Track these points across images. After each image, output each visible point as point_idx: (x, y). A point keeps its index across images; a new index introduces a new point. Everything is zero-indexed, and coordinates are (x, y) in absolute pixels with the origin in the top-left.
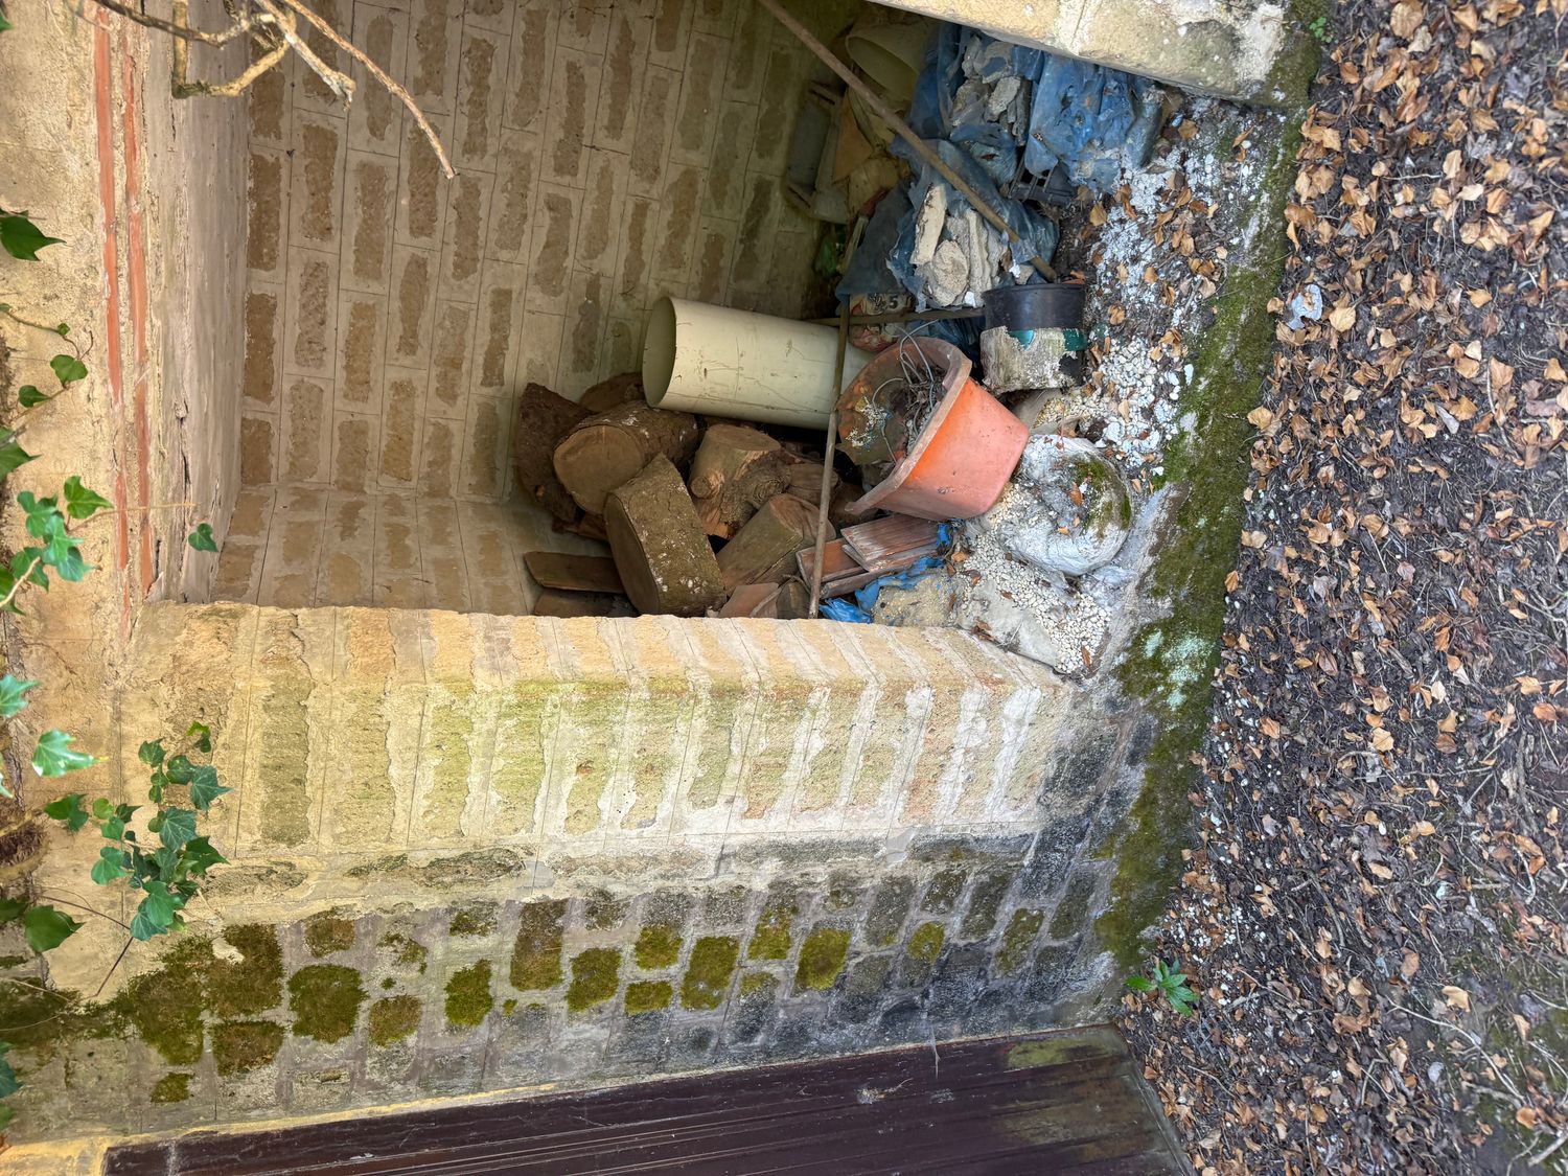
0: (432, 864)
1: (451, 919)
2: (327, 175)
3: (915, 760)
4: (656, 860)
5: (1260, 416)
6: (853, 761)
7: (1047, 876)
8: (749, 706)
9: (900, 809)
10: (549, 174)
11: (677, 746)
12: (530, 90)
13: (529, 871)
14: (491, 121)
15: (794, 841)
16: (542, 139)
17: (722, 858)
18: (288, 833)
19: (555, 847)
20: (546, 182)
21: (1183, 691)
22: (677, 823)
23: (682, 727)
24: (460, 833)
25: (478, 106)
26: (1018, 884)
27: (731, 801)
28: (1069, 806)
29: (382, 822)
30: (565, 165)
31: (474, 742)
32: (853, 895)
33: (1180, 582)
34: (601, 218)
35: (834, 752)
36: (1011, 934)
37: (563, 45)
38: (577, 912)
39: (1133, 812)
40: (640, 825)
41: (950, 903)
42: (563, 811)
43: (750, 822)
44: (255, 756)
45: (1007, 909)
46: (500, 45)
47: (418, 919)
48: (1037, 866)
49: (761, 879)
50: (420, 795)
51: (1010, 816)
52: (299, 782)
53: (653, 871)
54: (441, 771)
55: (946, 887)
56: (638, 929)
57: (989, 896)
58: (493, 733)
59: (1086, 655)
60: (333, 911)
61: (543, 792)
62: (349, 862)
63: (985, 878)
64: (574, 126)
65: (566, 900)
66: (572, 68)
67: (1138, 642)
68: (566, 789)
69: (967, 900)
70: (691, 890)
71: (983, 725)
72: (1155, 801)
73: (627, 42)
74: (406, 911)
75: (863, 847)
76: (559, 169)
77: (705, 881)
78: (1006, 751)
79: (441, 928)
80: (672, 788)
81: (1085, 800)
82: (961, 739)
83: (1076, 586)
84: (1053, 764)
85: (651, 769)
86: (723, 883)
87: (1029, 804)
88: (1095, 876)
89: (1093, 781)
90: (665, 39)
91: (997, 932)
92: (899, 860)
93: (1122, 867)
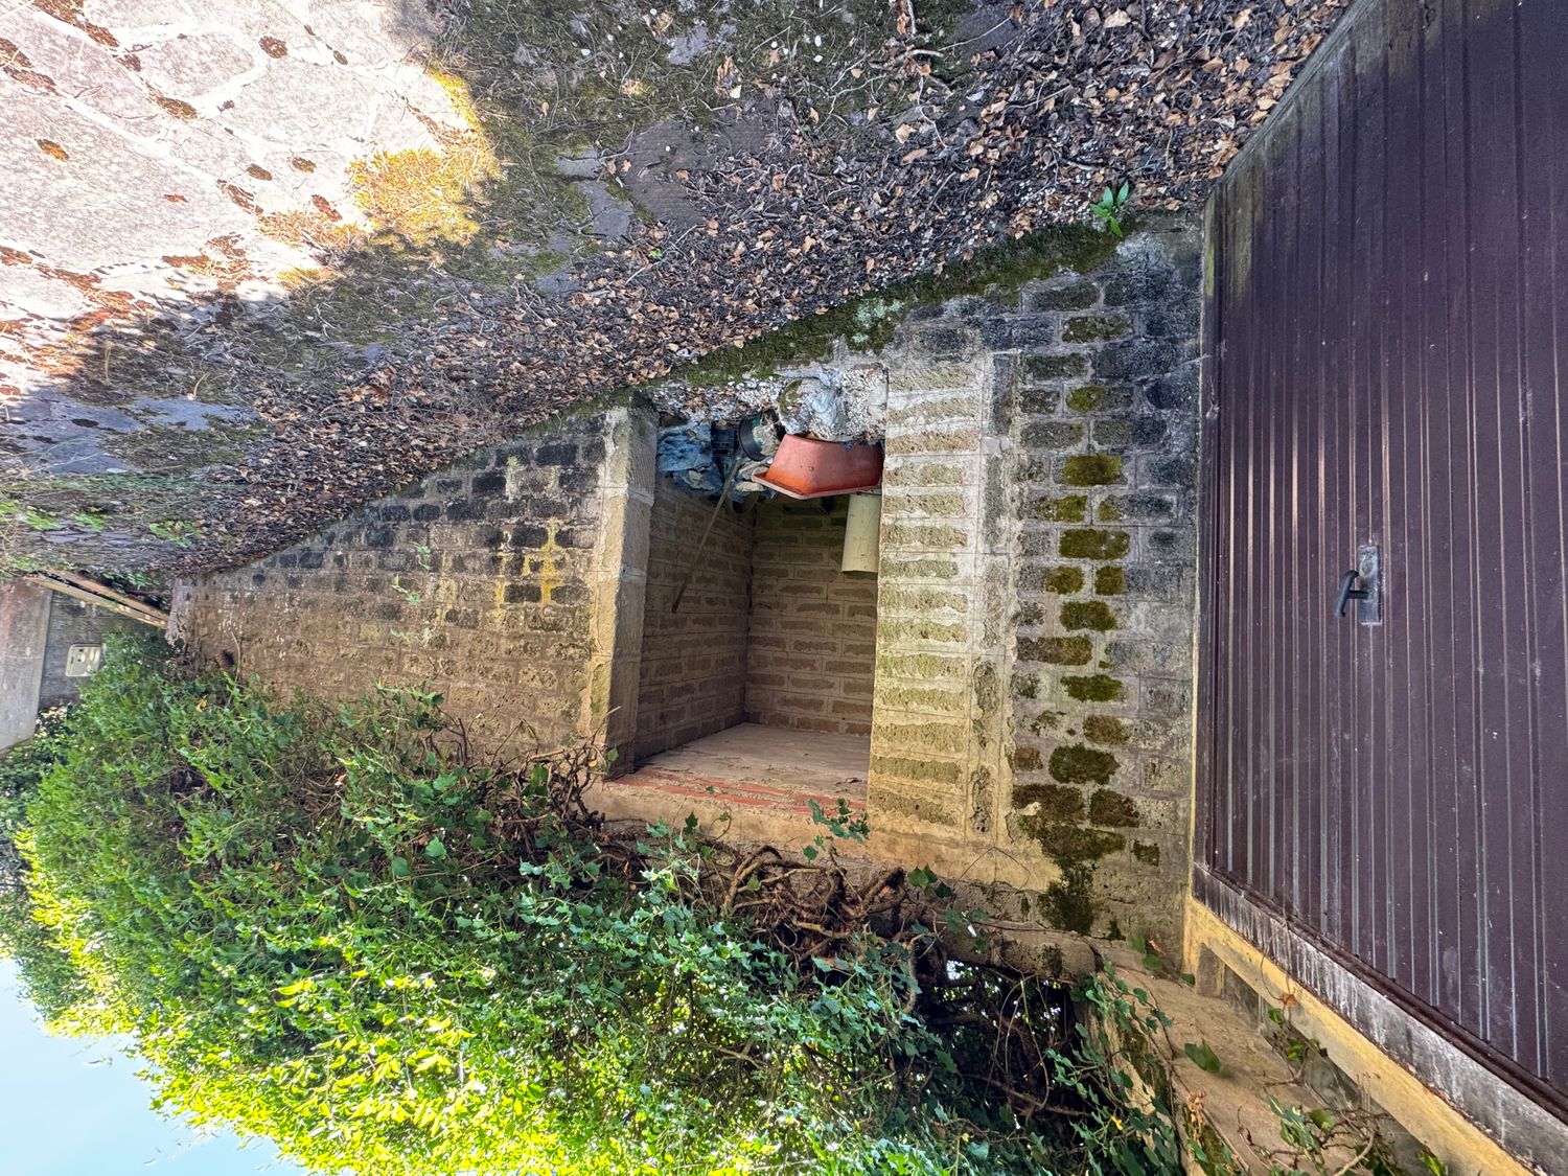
0: (982, 707)
1: (1023, 699)
2: (849, 705)
3: (933, 453)
4: (992, 592)
6: (931, 490)
7: (1032, 332)
9: (967, 452)
10: (840, 616)
12: (809, 626)
13: (992, 659)
14: (823, 641)
15: (984, 513)
16: (827, 620)
17: (993, 553)
18: (953, 773)
19: (976, 647)
20: (843, 618)
21: (891, 304)
22: (967, 582)
23: (903, 588)
24: (962, 693)
25: (818, 646)
26: (1039, 351)
27: (954, 555)
28: (972, 341)
29: (950, 731)
30: (835, 610)
31: (904, 687)
32: (1033, 463)
33: (825, 340)
34: (855, 593)
35: (923, 505)
36: (1089, 336)
38: (1027, 631)
39: (981, 294)
40: (966, 602)
41: (1048, 394)
42: (952, 644)
43: (969, 540)
44: (907, 781)
45: (1061, 349)
47: (1020, 715)
48: (1022, 342)
49: (1011, 525)
50: (935, 712)
51: (980, 378)
52: (922, 765)
53: (1001, 592)
54: (921, 701)
55: (1033, 401)
56: (1046, 594)
57: (1045, 367)
58: (900, 679)
59: (872, 372)
60: (1009, 757)
61: (939, 654)
62: (975, 746)
63: (1029, 377)
64: (820, 607)
65: (1018, 638)
66: (799, 610)
67: (861, 348)
68: (938, 643)
69: (1049, 382)
70: (1018, 567)
71: (911, 420)
72: (972, 282)
74: (1013, 722)
75: (993, 467)
76: (837, 612)
77: (1011, 560)
78: (930, 398)
79: (1029, 703)
80: (942, 588)
81: (968, 331)
82: (919, 429)
83: (839, 392)
84: (941, 364)
85: (929, 601)
86: (1014, 549)
87: (971, 368)
88: (1036, 296)
89: (954, 333)
90: (784, 574)
91: (1083, 349)
92: (1007, 441)
93: (1030, 278)
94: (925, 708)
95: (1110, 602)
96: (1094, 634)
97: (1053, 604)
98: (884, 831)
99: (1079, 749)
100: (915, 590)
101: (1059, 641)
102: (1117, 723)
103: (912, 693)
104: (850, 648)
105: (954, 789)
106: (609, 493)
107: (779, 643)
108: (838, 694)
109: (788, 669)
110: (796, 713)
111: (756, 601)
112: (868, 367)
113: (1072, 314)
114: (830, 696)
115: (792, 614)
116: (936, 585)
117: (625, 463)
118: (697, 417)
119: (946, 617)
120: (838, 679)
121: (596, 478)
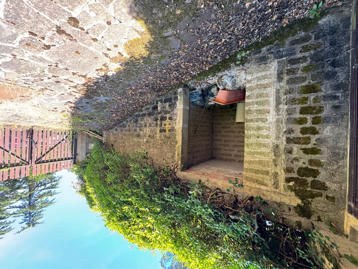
0: (275, 156)
1: (288, 154)
2: (239, 155)
3: (259, 90)
4: (278, 126)
6: (259, 99)
7: (289, 52)
9: (270, 88)
12: (228, 136)
13: (278, 143)
15: (275, 104)
16: (232, 134)
17: (278, 115)
18: (267, 173)
19: (273, 140)
20: (237, 134)
21: (246, 52)
22: (270, 123)
23: (252, 126)
24: (269, 152)
25: (230, 141)
26: (292, 57)
27: (266, 116)
28: (271, 58)
29: (266, 162)
31: (253, 151)
32: (290, 89)
33: (229, 64)
34: (239, 128)
35: (257, 103)
36: (309, 50)
38: (289, 136)
39: (273, 44)
40: (270, 128)
41: (295, 69)
42: (266, 139)
43: (271, 112)
44: (254, 175)
45: (299, 55)
47: (287, 158)
48: (286, 56)
49: (284, 107)
50: (261, 157)
51: (273, 68)
52: (258, 170)
53: (281, 125)
54: (258, 154)
55: (290, 72)
56: (295, 125)
57: (294, 61)
58: (251, 149)
59: (241, 71)
60: (284, 170)
61: (262, 142)
62: (274, 166)
63: (289, 65)
65: (286, 138)
66: (225, 132)
67: (239, 65)
68: (262, 139)
69: (295, 66)
70: (286, 118)
71: (253, 82)
72: (270, 41)
74: (285, 160)
75: (278, 92)
76: (235, 133)
77: (284, 116)
78: (258, 75)
79: (290, 155)
80: (263, 125)
81: (269, 55)
82: (255, 84)
83: (233, 77)
84: (261, 66)
85: (259, 128)
86: (284, 113)
87: (270, 65)
88: (290, 41)
89: (265, 57)
90: (221, 124)
91: (307, 54)
92: (282, 84)
93: (288, 37)
94: (259, 156)
95: (317, 127)
96: (311, 136)
97: (297, 128)
98: (248, 186)
99: (306, 168)
100: (255, 126)
101: (300, 138)
102: (320, 161)
103: (255, 153)
104: (238, 141)
105: (267, 177)
106: (179, 107)
107: (220, 140)
108: (235, 152)
109: (223, 146)
110: (225, 157)
111: (214, 131)
112: (240, 69)
113: (302, 45)
114: (233, 153)
115: (223, 134)
116: (261, 124)
117: (182, 101)
118: (198, 88)
119: (264, 132)
120: (236, 149)
121: (176, 104)
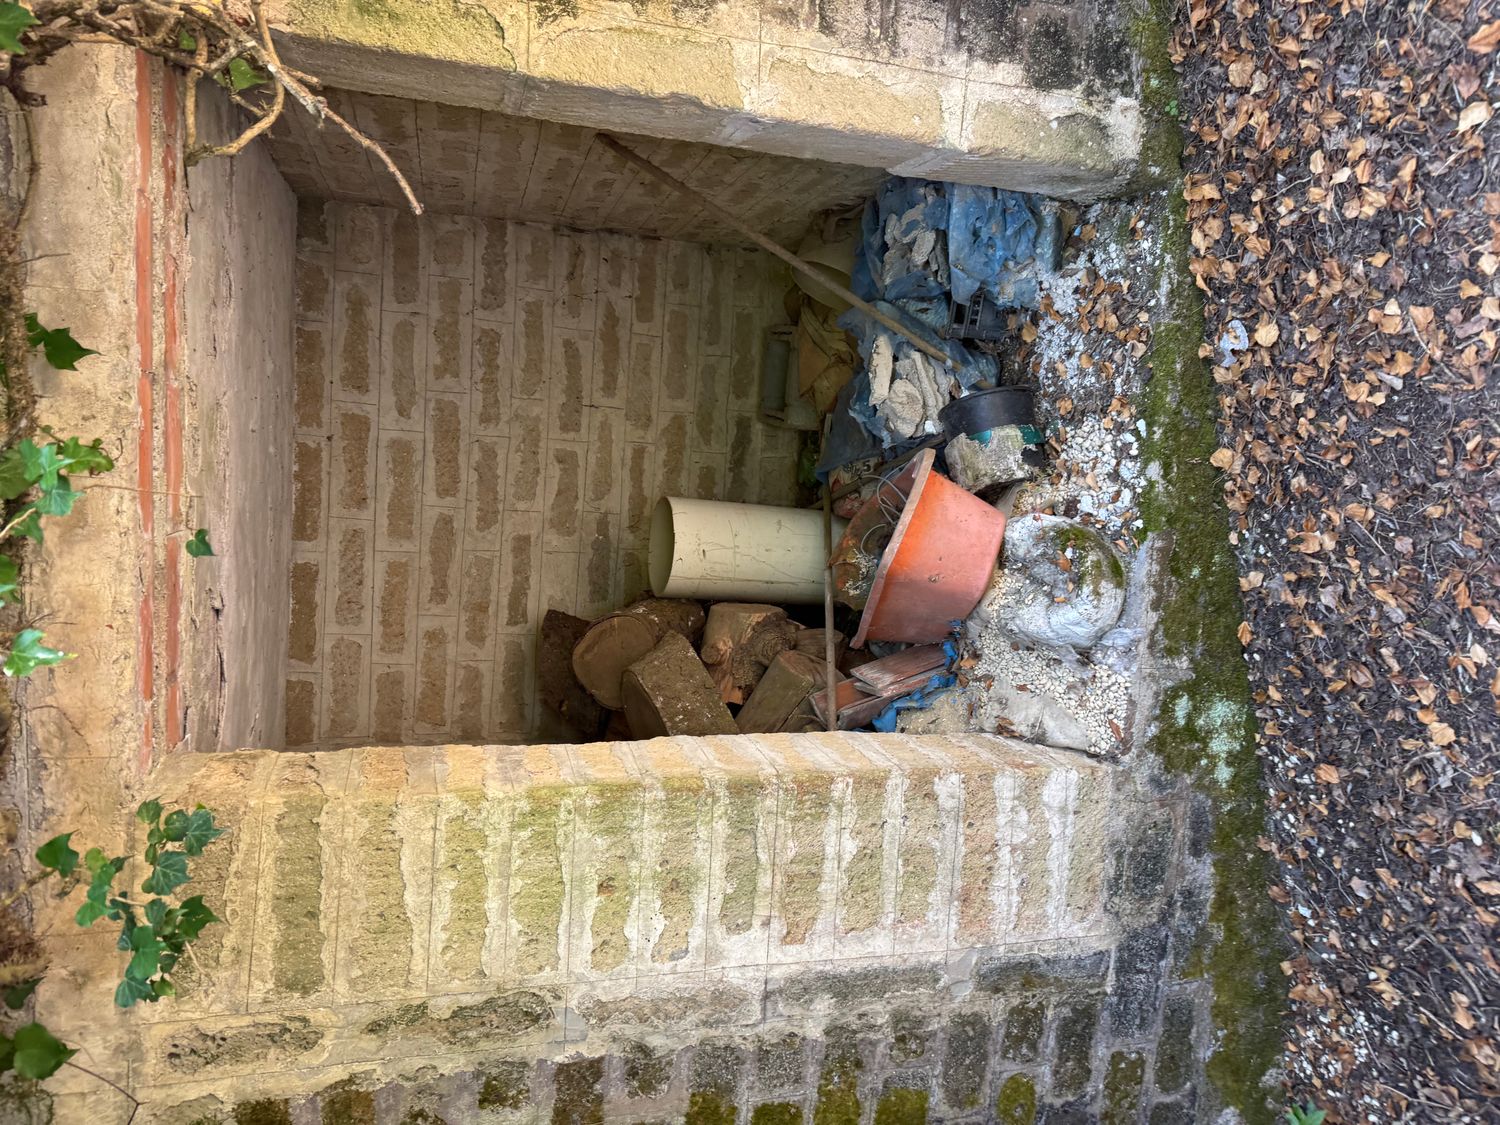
0: (455, 1015)
1: (478, 1086)
2: (362, 452)
3: (959, 863)
4: (693, 1002)
5: (1222, 457)
6: (892, 867)
7: (1135, 1005)
8: (769, 803)
9: (954, 926)
10: (556, 433)
11: (701, 856)
12: (534, 366)
13: (558, 1020)
14: (503, 395)
15: (844, 970)
16: (547, 405)
17: (767, 996)
18: (301, 979)
19: (584, 988)
20: (553, 440)
21: (1229, 764)
22: (712, 954)
23: (703, 832)
24: (482, 973)
25: (490, 382)
26: (1105, 1019)
27: (766, 923)
28: (1140, 912)
29: (399, 962)
30: (570, 424)
31: (489, 859)
32: (922, 1040)
33: (1192, 640)
34: (605, 464)
35: (868, 855)
36: (1112, 1087)
37: (558, 328)
38: (615, 1073)
39: (1213, 917)
40: (673, 957)
41: (1033, 1047)
42: (588, 942)
43: (792, 949)
44: (266, 887)
45: (1101, 1053)
46: (504, 331)
47: (443, 1088)
48: (1122, 992)
49: (815, 1021)
50: (437, 926)
51: (1078, 930)
52: (313, 915)
53: (693, 1017)
54: (458, 896)
55: (1027, 1023)
56: (686, 1094)
57: (1077, 1034)
58: (507, 848)
59: (1116, 729)
60: (351, 1080)
61: (565, 918)
62: (366, 1015)
63: (1066, 1011)
64: (574, 392)
65: (602, 1059)
67: (1165, 709)
68: (589, 914)
69: (1052, 1043)
70: (738, 1040)
71: (1023, 817)
72: (1233, 901)
73: (612, 319)
74: (429, 1078)
75: (922, 975)
76: (565, 428)
77: (748, 1028)
78: (1055, 848)
79: (467, 1099)
80: (701, 908)
81: (1156, 904)
82: (1005, 835)
83: (1085, 657)
84: (1111, 861)
85: (676, 886)
86: (773, 1028)
87: (1096, 912)
88: (1190, 1003)
89: (1158, 880)
91: (1096, 1085)
92: (966, 991)
93: (1217, 991)
94: (445, 905)
97: (667, 1108)
100: (698, 856)
104: (489, 453)
105: (261, 989)
106: (953, 94)
107: (493, 295)
108: (387, 426)
109: (435, 312)
110: (333, 327)
112: (1128, 728)
114: (379, 404)
116: (706, 901)
117: (1013, 143)
119: (645, 922)
120: (420, 429)
